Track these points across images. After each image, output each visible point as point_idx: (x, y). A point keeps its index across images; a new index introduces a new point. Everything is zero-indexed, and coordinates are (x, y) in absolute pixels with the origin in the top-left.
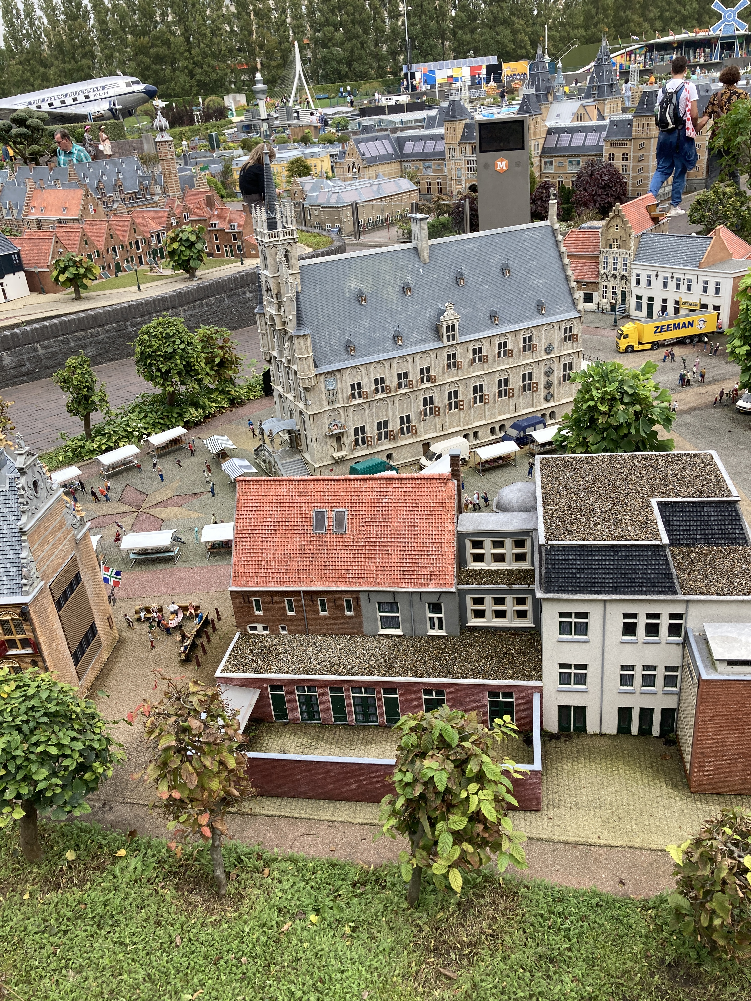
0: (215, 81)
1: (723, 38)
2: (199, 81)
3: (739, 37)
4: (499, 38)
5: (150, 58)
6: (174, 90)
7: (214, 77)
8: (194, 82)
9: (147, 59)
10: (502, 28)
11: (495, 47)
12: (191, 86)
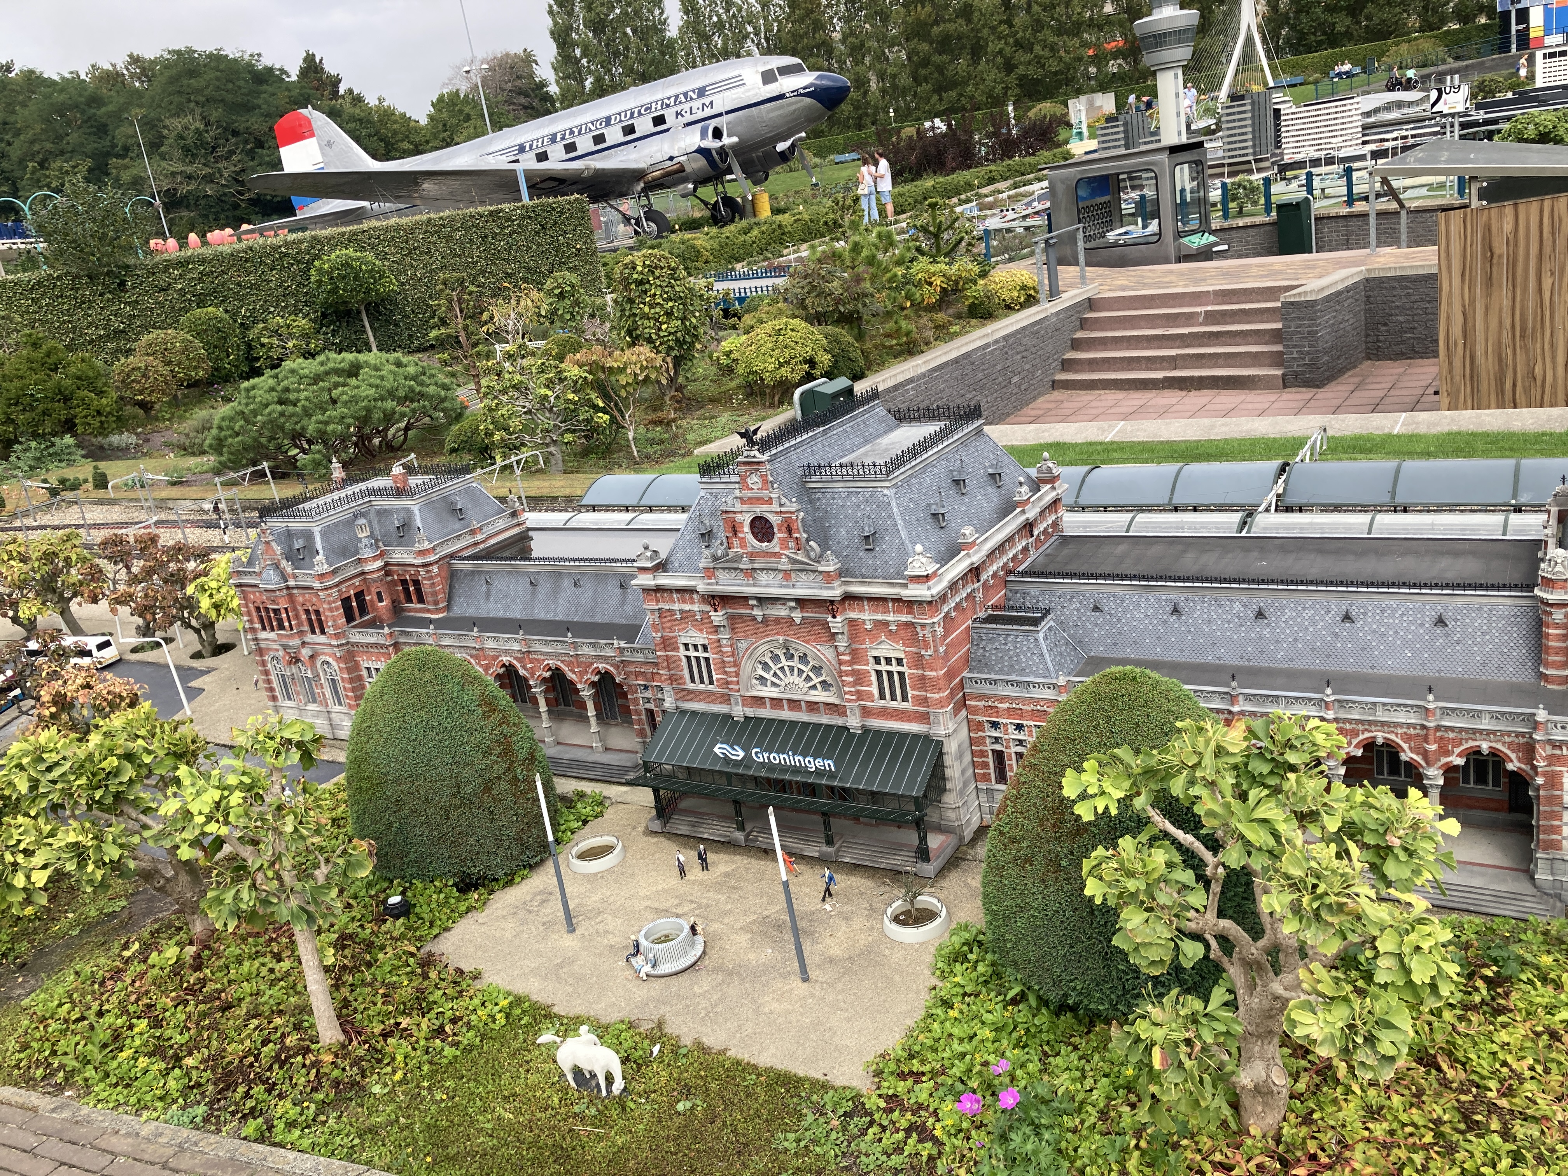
0: (1056, 73)
2: (1021, 78)
5: (931, 43)
6: (972, 97)
7: (1053, 66)
8: (1012, 79)
9: (925, 47)
12: (1006, 88)
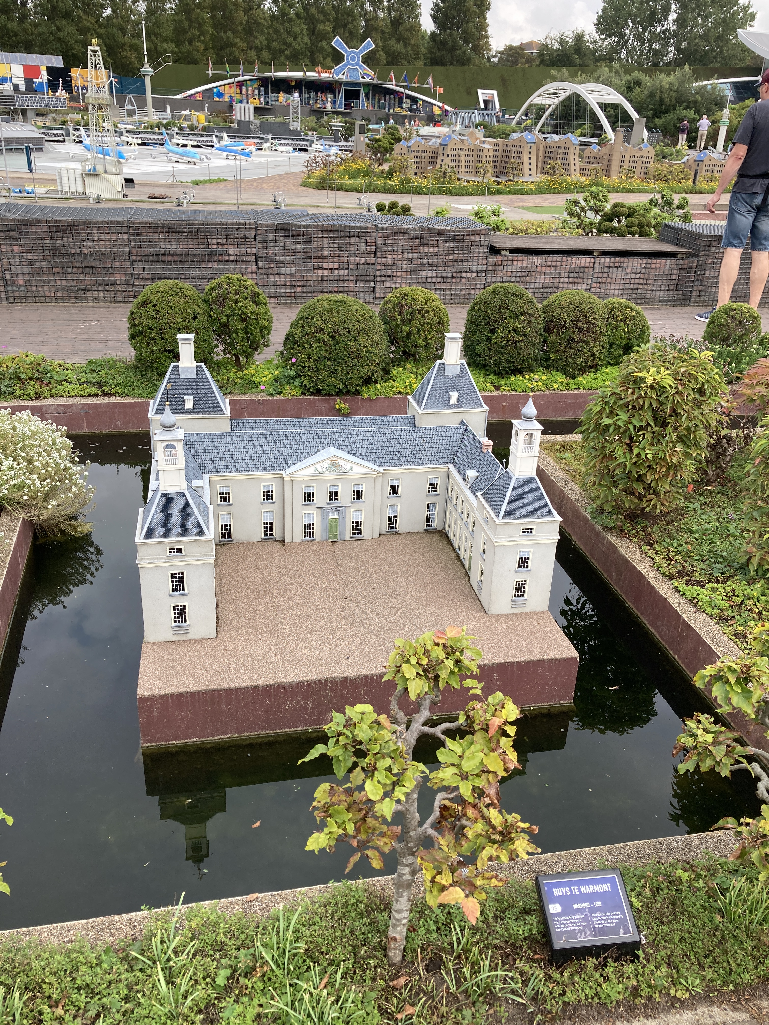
1: (347, 84)
3: (365, 85)
4: (61, 34)
10: (64, 22)
11: (56, 45)
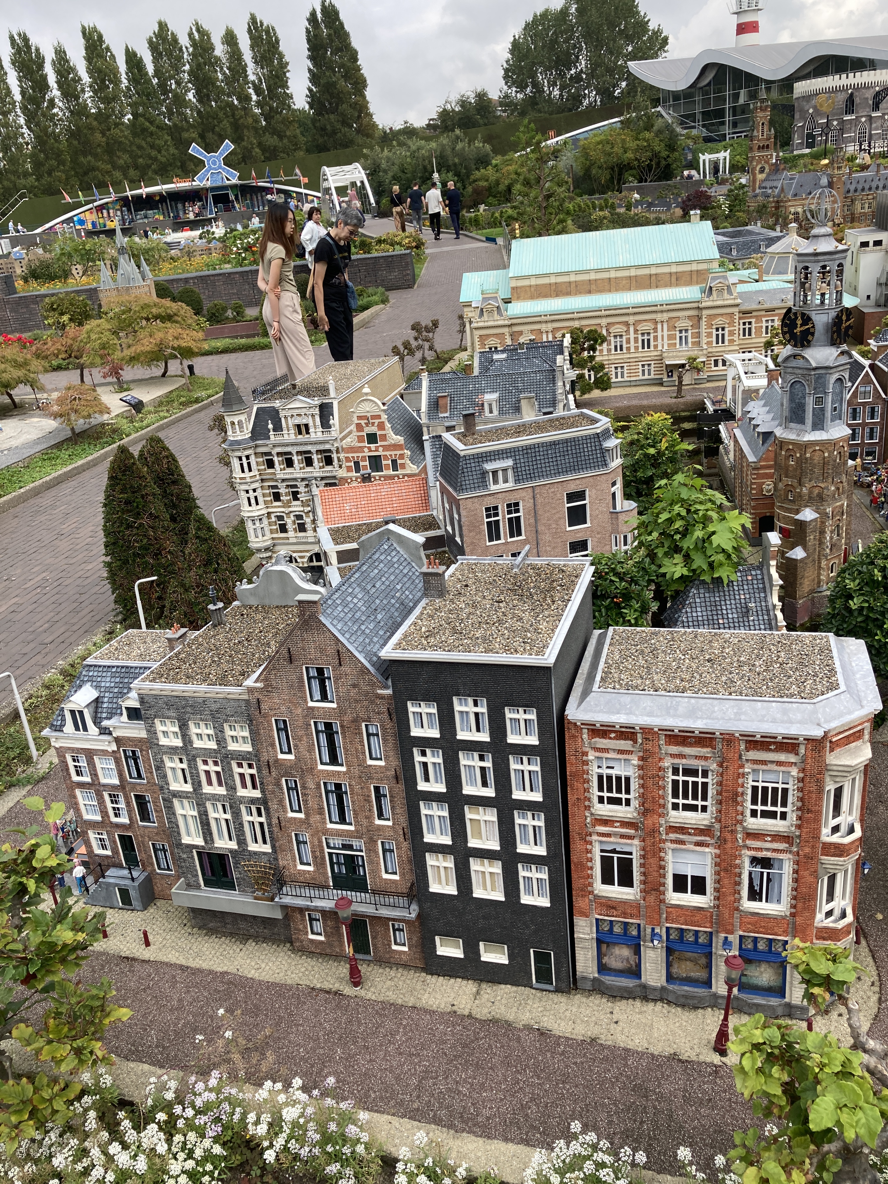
3: (233, 187)
